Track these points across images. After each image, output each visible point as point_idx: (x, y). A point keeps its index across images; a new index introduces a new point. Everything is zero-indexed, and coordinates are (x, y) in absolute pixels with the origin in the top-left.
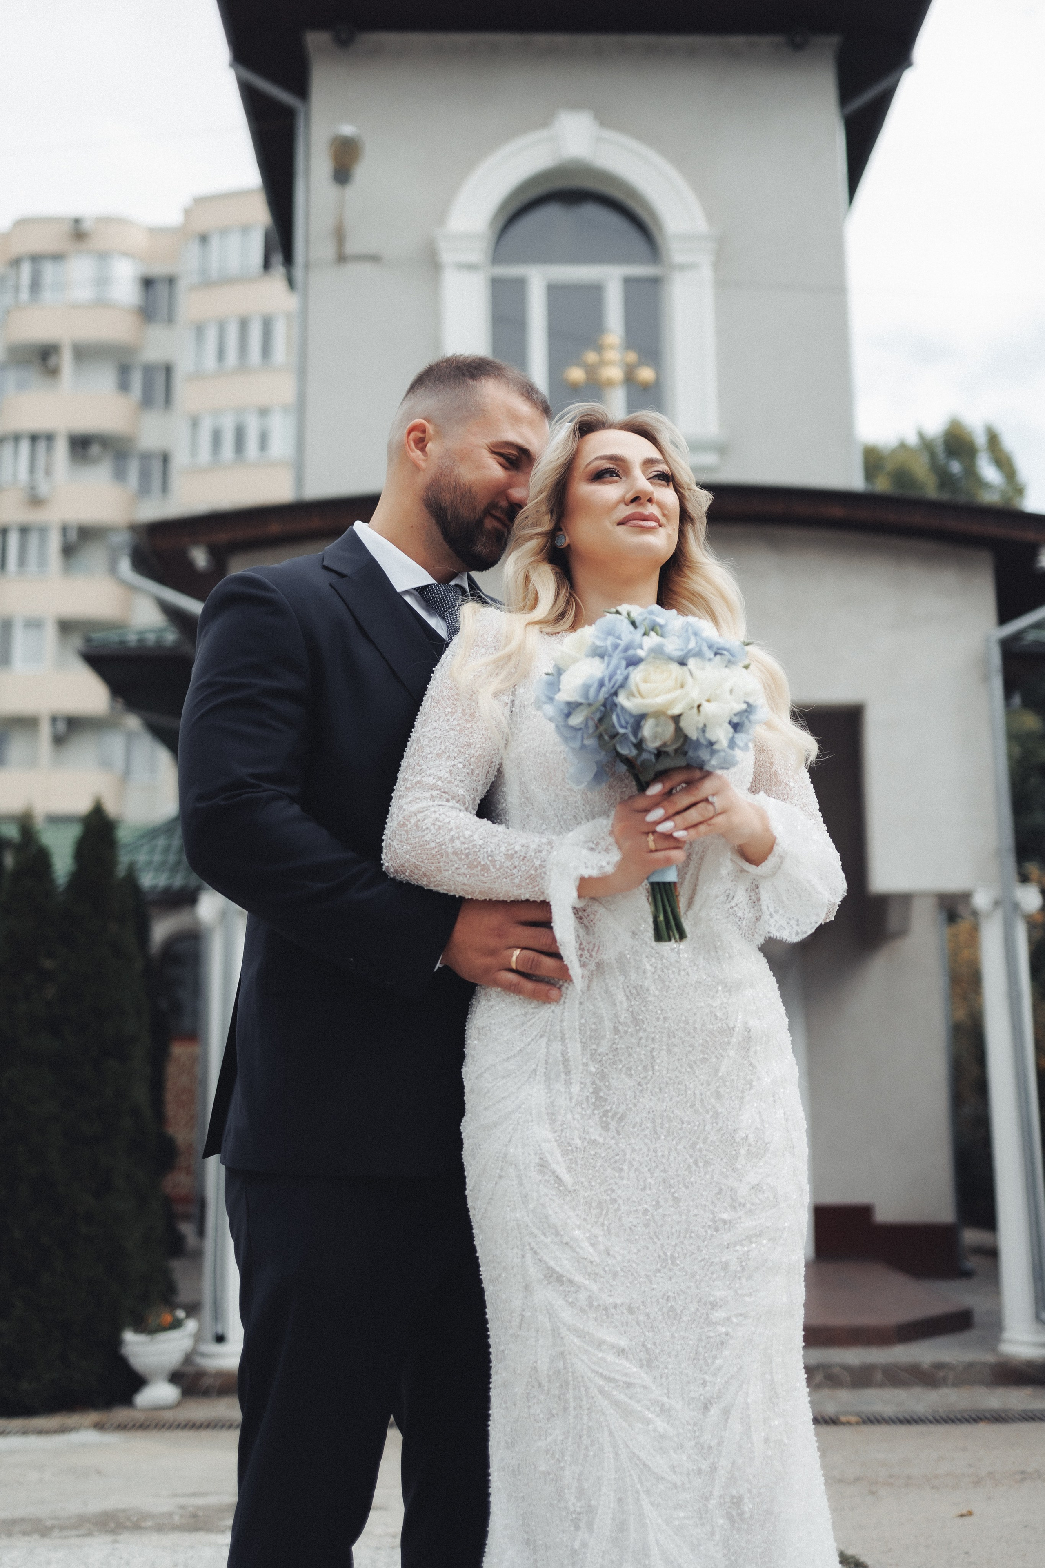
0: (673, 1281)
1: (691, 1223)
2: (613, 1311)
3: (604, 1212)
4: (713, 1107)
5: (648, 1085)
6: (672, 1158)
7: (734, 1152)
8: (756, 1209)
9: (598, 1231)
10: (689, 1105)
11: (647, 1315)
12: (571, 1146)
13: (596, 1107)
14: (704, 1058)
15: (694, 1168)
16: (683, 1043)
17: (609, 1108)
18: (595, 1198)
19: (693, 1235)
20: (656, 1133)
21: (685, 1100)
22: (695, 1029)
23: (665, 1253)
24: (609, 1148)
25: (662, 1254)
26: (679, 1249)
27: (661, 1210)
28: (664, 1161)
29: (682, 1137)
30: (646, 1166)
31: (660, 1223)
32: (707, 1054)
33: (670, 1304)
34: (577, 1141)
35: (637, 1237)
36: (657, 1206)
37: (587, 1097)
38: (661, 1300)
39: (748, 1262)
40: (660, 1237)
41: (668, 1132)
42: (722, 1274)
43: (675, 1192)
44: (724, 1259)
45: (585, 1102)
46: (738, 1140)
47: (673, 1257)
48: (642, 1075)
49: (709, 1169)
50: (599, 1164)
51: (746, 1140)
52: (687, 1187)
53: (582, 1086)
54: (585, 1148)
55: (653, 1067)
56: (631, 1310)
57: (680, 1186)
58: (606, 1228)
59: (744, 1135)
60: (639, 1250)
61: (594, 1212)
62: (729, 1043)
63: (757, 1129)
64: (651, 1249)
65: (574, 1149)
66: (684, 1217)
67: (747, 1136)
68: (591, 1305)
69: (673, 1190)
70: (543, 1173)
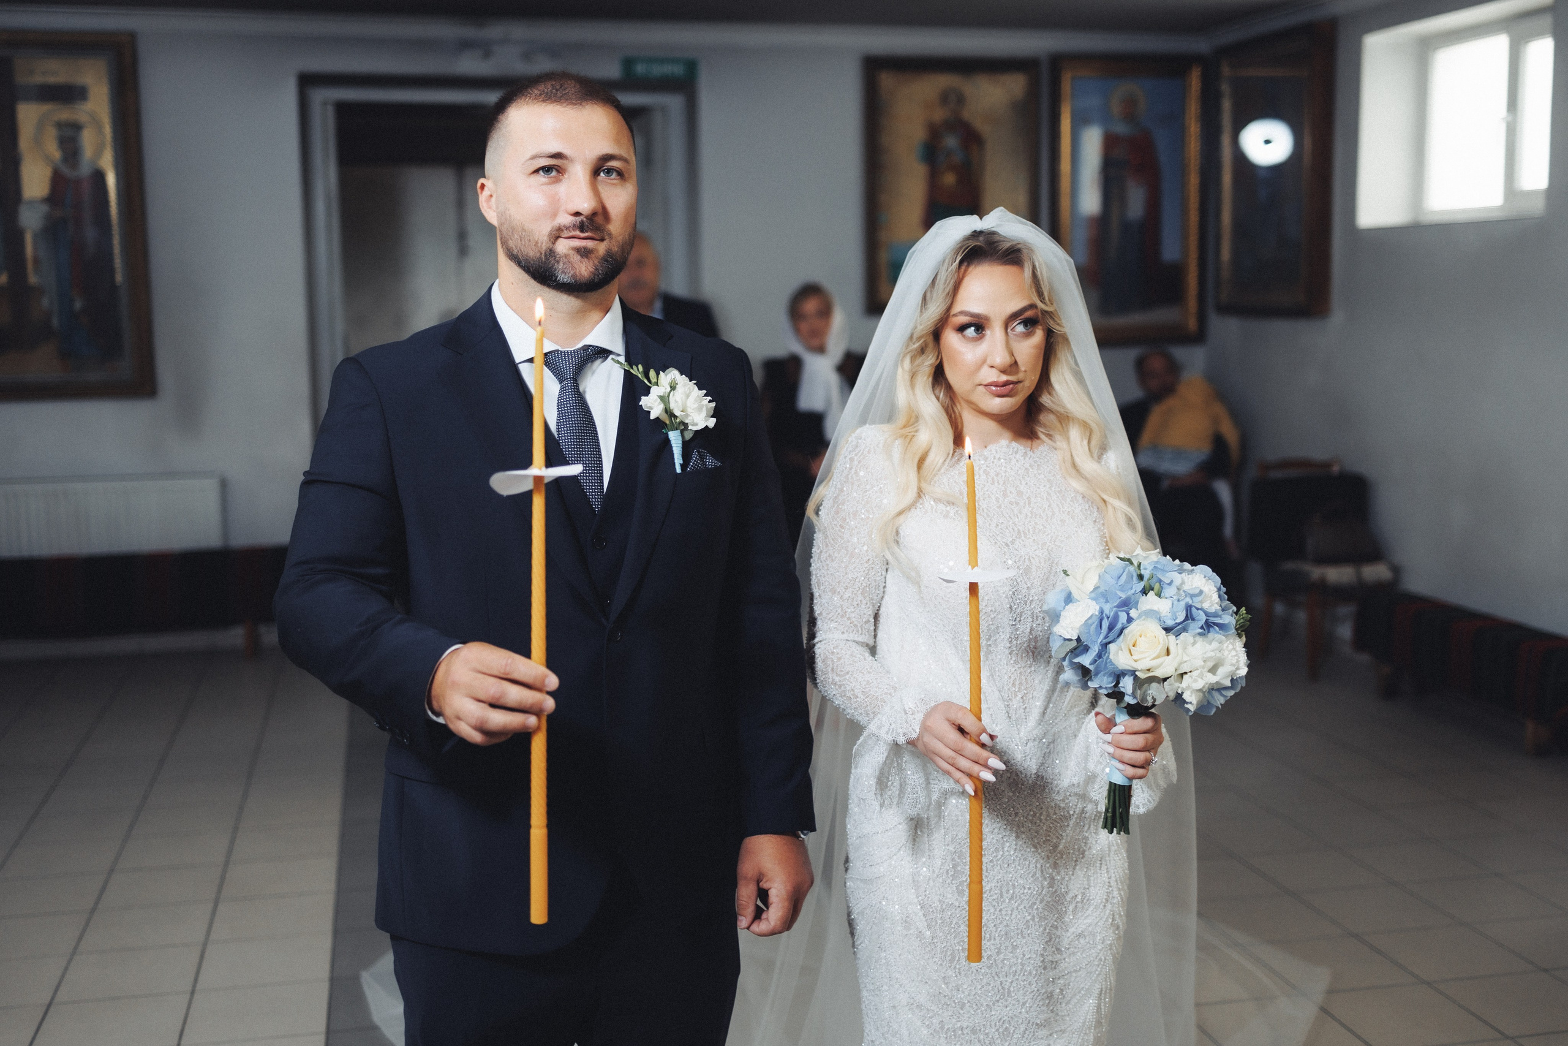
0: (1008, 1009)
1: (1025, 964)
2: (960, 1032)
3: (957, 958)
4: (1051, 874)
5: (999, 863)
6: (1013, 916)
7: (1064, 909)
8: (1078, 952)
9: (950, 973)
10: (1031, 875)
11: (987, 1034)
12: (932, 908)
13: (954, 877)
14: (1047, 840)
15: (1031, 922)
16: (1030, 831)
17: (965, 879)
18: (950, 948)
19: (1026, 974)
20: (1002, 896)
21: (1028, 872)
22: (1041, 820)
23: (1003, 988)
24: (963, 909)
25: (1000, 988)
26: (1014, 984)
27: (1002, 956)
28: (1007, 918)
29: (1023, 900)
30: (993, 923)
31: (1000, 966)
32: (1049, 836)
33: (1005, 1027)
34: (937, 904)
35: (982, 977)
36: (998, 953)
37: (947, 871)
38: (998, 1024)
39: (1068, 991)
40: (1000, 975)
41: (1012, 897)
42: (1047, 1002)
43: (1014, 942)
44: (1049, 990)
45: (945, 874)
46: (1068, 899)
47: (1009, 992)
48: (993, 855)
49: (1043, 923)
50: (954, 922)
51: (1075, 899)
52: (1024, 937)
53: (944, 861)
54: (944, 910)
55: (1003, 848)
56: (974, 1031)
57: (1019, 937)
58: (957, 970)
59: (1074, 895)
60: (983, 987)
61: (948, 959)
62: (1068, 825)
63: (1084, 888)
64: (992, 985)
65: (935, 911)
66: (1020, 961)
67: (1076, 896)
68: (942, 1028)
69: (1012, 940)
70: (907, 928)
